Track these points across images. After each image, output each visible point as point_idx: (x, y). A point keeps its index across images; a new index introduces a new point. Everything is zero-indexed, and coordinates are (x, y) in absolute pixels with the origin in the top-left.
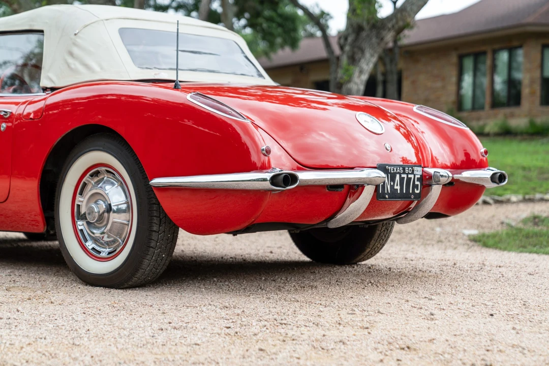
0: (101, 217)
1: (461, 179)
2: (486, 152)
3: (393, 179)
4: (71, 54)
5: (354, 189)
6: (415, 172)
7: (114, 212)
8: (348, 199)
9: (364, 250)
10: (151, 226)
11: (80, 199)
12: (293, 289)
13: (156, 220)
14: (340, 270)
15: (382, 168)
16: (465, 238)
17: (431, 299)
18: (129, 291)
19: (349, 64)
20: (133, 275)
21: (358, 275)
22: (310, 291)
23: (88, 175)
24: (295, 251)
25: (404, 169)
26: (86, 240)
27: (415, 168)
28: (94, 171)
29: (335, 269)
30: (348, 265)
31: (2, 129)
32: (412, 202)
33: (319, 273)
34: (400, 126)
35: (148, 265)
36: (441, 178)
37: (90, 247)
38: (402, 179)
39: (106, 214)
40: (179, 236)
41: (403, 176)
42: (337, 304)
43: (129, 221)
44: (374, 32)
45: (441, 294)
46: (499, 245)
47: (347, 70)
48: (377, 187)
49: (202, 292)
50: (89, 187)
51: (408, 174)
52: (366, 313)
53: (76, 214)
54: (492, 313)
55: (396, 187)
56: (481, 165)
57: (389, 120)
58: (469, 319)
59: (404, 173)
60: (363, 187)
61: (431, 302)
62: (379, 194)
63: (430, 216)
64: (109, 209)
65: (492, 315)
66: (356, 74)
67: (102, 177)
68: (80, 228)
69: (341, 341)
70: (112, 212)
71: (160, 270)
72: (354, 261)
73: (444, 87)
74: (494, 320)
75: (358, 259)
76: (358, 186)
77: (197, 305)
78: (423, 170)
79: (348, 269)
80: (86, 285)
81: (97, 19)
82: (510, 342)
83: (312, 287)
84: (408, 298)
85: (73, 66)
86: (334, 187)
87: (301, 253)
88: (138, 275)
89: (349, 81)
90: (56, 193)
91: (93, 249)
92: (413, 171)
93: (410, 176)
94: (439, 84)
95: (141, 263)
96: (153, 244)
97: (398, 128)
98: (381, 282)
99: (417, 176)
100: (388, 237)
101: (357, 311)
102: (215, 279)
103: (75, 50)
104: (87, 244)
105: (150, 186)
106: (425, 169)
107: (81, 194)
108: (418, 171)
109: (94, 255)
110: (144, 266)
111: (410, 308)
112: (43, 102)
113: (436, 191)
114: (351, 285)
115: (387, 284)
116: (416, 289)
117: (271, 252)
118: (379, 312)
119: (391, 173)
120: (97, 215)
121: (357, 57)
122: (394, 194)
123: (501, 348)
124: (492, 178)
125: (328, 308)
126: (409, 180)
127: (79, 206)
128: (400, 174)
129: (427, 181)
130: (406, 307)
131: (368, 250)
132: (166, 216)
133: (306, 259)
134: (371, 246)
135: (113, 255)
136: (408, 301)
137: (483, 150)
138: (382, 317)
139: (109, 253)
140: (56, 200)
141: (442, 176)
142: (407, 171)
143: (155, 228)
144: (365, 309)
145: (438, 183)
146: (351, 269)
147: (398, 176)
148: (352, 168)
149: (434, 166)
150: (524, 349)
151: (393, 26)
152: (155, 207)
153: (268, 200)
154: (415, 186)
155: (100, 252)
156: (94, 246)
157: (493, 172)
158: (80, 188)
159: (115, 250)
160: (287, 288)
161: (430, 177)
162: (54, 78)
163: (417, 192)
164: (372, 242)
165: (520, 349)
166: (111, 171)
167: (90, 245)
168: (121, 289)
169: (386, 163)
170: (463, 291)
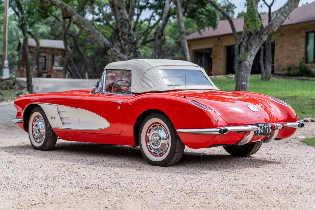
0: (157, 141)
1: (287, 126)
2: (297, 116)
3: (261, 128)
4: (143, 80)
5: (247, 132)
6: (269, 125)
7: (162, 139)
8: (245, 135)
9: (251, 151)
10: (176, 145)
11: (149, 135)
12: (225, 167)
13: (178, 143)
14: (241, 159)
15: (257, 125)
16: (299, 140)
17: (274, 171)
18: (168, 168)
19: (245, 53)
20: (169, 162)
21: (248, 161)
22: (231, 168)
23: (152, 126)
24: (223, 150)
25: (265, 125)
26: (151, 149)
27: (269, 124)
28: (154, 125)
29: (240, 158)
30: (245, 157)
31: (119, 108)
32: (268, 136)
33: (234, 160)
34: (263, 106)
35: (175, 159)
36: (278, 127)
37: (153, 152)
38: (264, 128)
39: (159, 140)
40: (185, 148)
41: (264, 127)
42: (241, 172)
43: (167, 143)
44: (258, 36)
45: (278, 169)
46: (314, 144)
47: (244, 55)
48: (255, 132)
49: (194, 168)
50: (152, 130)
51: (266, 126)
52: (251, 176)
53: (147, 140)
54: (293, 176)
55: (262, 131)
56: (295, 120)
57: (259, 104)
58: (285, 178)
59: (265, 126)
60: (250, 131)
61: (274, 172)
62: (256, 134)
63: (276, 139)
64: (160, 138)
65: (293, 177)
66: (249, 57)
67: (157, 127)
68: (149, 145)
69: (243, 185)
70: (161, 140)
71: (179, 160)
72: (247, 155)
73: (298, 50)
74: (293, 178)
75: (249, 155)
76: (248, 131)
77: (194, 173)
78: (272, 124)
79: (245, 158)
80: (151, 165)
81: (152, 67)
82: (296, 185)
83: (232, 166)
84: (266, 170)
85: (144, 85)
86: (240, 132)
87: (226, 151)
88: (171, 162)
89: (245, 60)
90: (140, 132)
91: (154, 152)
92: (268, 125)
93: (267, 127)
94: (295, 48)
95: (172, 158)
96: (177, 151)
97: (262, 107)
98: (257, 164)
99: (269, 127)
100: (260, 146)
101: (248, 175)
102: (197, 163)
103: (144, 79)
104: (151, 151)
105: (176, 132)
106: (273, 124)
107: (149, 133)
108: (270, 125)
109: (154, 154)
110: (173, 159)
111: (266, 174)
112: (135, 99)
113: (277, 132)
114: (246, 165)
115: (259, 165)
116: (269, 167)
117: (214, 151)
118: (255, 175)
119: (260, 126)
120: (156, 140)
121: (249, 48)
122: (261, 134)
123: (292, 187)
124: (299, 126)
125: (238, 174)
126: (267, 128)
127: (148, 137)
128: (263, 126)
129: (273, 128)
130: (265, 173)
131: (253, 151)
132: (181, 141)
133: (229, 154)
134: (254, 150)
135: (162, 154)
136: (265, 172)
137: (295, 115)
138: (256, 177)
139: (160, 154)
140: (139, 135)
141: (279, 126)
142: (266, 125)
143: (177, 146)
144: (251, 174)
145: (277, 129)
146: (246, 159)
147: (263, 127)
148: (246, 125)
149: (276, 122)
150: (299, 187)
151: (267, 33)
152: (177, 139)
153: (217, 137)
154: (269, 130)
155: (156, 154)
156: (154, 151)
157: (299, 123)
158: (149, 130)
159: (163, 153)
160: (223, 166)
161: (275, 127)
162: (136, 89)
163: (270, 132)
164: (254, 148)
165: (298, 187)
166: (161, 125)
167: (152, 151)
168: (165, 167)
169: (258, 123)
170: (286, 168)
